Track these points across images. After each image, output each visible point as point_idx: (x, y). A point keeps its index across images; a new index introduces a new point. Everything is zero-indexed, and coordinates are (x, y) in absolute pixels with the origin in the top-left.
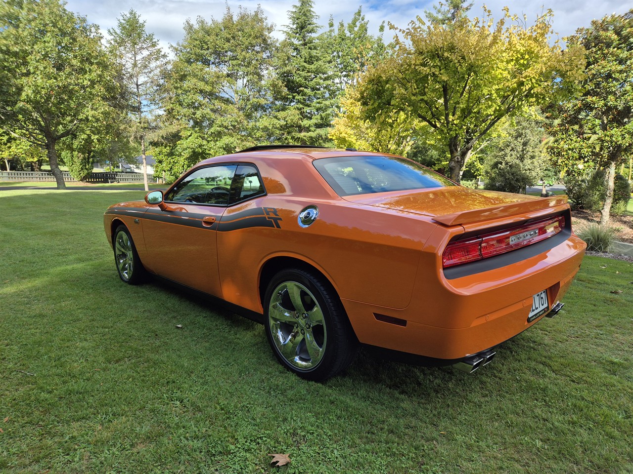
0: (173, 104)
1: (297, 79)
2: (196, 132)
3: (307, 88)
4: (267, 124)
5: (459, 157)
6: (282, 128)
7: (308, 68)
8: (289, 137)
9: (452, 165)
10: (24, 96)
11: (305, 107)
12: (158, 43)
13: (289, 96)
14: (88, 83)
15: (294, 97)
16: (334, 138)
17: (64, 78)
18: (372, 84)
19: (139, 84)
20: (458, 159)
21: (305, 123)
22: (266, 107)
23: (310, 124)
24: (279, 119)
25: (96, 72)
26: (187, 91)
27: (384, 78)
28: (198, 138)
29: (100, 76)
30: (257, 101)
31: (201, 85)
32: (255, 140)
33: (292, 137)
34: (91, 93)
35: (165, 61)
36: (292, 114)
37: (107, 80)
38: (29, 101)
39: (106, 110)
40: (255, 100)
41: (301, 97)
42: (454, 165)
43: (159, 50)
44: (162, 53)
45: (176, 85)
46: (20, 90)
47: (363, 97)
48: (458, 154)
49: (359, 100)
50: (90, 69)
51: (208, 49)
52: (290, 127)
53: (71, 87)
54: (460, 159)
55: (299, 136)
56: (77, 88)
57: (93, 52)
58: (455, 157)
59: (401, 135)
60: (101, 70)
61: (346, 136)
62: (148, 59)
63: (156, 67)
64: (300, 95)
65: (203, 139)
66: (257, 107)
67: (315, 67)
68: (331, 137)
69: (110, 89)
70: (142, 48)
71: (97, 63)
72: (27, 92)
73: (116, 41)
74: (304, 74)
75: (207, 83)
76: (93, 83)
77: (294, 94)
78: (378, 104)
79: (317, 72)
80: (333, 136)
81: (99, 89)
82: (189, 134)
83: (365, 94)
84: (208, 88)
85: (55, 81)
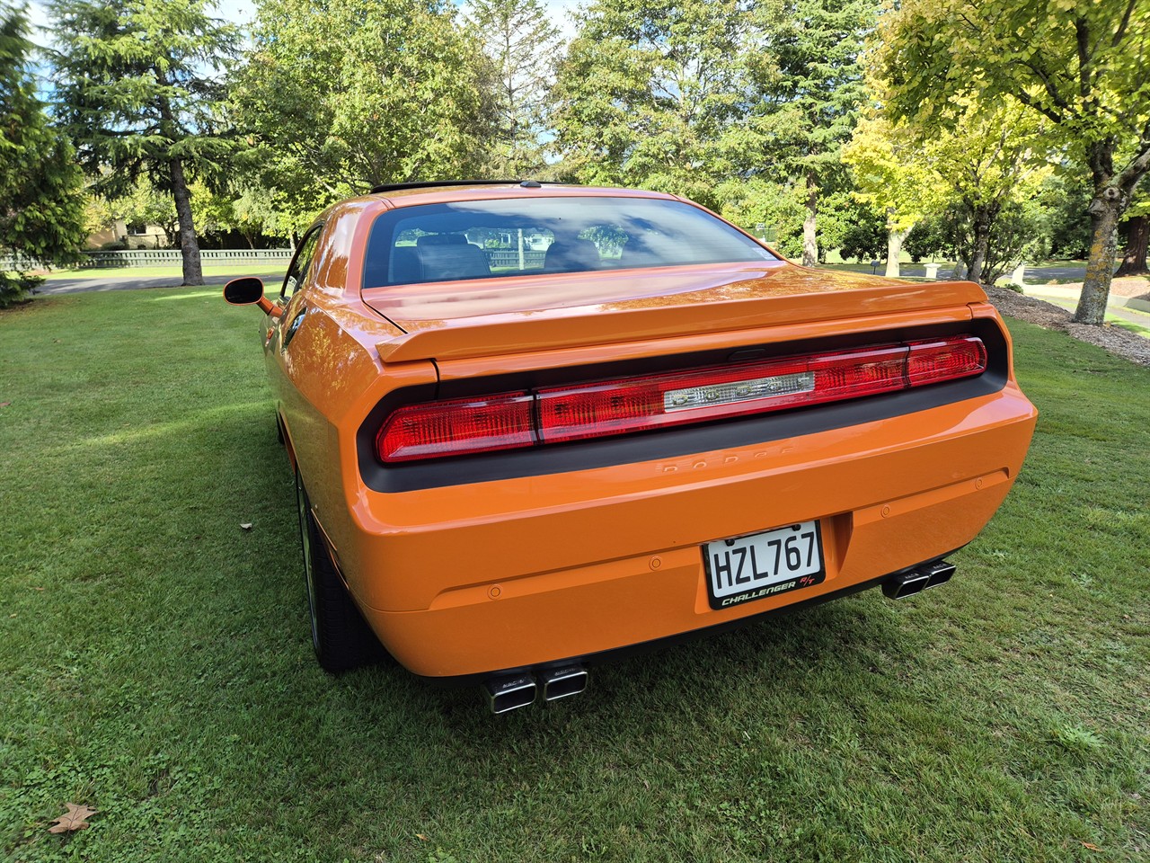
0: (568, 119)
1: (805, 45)
2: (603, 169)
3: (824, 61)
4: (733, 143)
5: (1115, 190)
6: (767, 149)
7: (828, 19)
8: (781, 166)
9: (1096, 208)
10: (336, 127)
11: (819, 102)
12: (546, 9)
13: (785, 84)
14: (429, 95)
15: (795, 84)
16: (852, 162)
17: (392, 91)
18: (908, 36)
19: (513, 88)
20: (1112, 193)
21: (818, 134)
22: (741, 109)
23: (825, 137)
24: (762, 132)
25: (442, 71)
26: (589, 94)
27: (930, 21)
28: (606, 181)
29: (448, 81)
30: (717, 99)
31: (615, 79)
32: (713, 177)
33: (786, 166)
34: (434, 113)
35: (556, 40)
36: (789, 119)
37: (458, 87)
38: (344, 134)
39: (456, 141)
40: (715, 97)
41: (812, 83)
42: (1102, 209)
43: (546, 22)
44: (552, 27)
45: (570, 84)
46: (331, 115)
47: (892, 69)
48: (1113, 182)
49: (885, 76)
50: (433, 71)
51: (632, 8)
52: (785, 145)
53: (405, 104)
54: (1117, 195)
55: (799, 163)
56: (414, 105)
57: (436, 40)
58: (1105, 189)
59: (1007, 144)
60: (450, 69)
61: (874, 155)
62: (531, 41)
63: (542, 54)
64: (809, 78)
65: (614, 182)
66: (723, 111)
67: (845, 15)
68: (847, 160)
69: (464, 103)
70: (520, 23)
71: (445, 60)
72: (341, 119)
73: (477, 15)
74: (819, 33)
75: (626, 73)
76: (438, 94)
77: (797, 78)
78: (920, 80)
79: (849, 25)
80: (851, 157)
81: (448, 105)
82: (592, 174)
83: (897, 62)
84: (628, 84)
85: (378, 96)
